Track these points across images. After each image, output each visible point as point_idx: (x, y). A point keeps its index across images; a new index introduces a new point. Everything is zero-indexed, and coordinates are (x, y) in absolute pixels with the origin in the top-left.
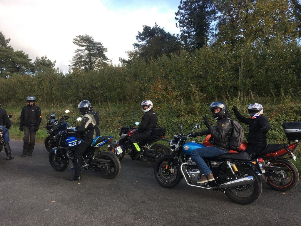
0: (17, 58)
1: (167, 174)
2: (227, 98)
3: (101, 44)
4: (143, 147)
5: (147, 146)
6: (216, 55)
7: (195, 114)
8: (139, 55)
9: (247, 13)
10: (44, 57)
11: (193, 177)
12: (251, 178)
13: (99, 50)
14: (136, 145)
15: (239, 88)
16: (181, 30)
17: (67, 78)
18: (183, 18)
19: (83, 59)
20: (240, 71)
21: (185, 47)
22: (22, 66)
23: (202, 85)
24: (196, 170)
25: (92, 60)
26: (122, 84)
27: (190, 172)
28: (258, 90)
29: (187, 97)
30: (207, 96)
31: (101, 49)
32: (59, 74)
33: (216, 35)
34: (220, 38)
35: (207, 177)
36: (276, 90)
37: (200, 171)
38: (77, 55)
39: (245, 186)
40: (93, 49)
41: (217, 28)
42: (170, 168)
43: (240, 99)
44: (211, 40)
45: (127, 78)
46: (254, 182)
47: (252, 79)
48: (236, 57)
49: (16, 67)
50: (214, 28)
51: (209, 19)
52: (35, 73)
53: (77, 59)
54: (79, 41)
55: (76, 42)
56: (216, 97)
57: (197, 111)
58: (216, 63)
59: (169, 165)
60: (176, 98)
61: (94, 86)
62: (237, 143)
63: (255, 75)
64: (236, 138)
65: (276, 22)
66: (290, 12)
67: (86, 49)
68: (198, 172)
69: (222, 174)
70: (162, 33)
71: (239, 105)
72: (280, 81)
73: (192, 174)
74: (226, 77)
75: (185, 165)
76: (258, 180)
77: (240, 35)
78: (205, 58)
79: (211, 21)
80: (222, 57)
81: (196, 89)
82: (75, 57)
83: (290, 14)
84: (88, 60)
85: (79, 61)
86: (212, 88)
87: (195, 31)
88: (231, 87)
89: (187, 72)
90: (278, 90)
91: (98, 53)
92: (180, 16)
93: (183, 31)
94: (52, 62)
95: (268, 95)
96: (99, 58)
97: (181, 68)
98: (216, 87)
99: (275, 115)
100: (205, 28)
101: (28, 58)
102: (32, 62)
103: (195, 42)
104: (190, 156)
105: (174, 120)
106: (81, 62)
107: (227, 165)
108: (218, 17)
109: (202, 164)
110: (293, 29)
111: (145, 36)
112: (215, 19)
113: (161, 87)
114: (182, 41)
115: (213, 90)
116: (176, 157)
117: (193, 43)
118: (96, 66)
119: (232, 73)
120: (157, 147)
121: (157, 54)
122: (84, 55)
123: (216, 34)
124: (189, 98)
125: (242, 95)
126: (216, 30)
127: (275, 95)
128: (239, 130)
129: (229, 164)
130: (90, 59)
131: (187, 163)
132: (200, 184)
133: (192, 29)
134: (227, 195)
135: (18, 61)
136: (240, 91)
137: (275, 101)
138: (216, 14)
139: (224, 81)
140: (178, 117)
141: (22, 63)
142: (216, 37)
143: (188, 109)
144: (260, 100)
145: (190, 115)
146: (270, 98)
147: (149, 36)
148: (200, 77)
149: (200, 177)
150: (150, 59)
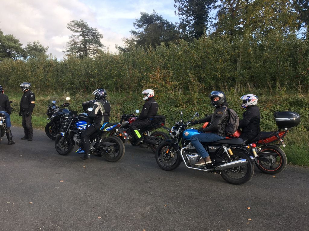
0: (8, 43)
1: (168, 158)
2: (225, 89)
3: (97, 30)
4: (143, 134)
5: (147, 133)
6: (215, 45)
7: (193, 104)
8: (136, 43)
9: (247, 3)
10: (36, 42)
11: (192, 160)
12: (244, 161)
13: (94, 36)
14: (137, 132)
15: (237, 80)
16: (179, 18)
17: (61, 65)
18: (183, 6)
19: (78, 46)
20: (238, 62)
21: (183, 36)
22: (13, 51)
23: (201, 75)
24: (195, 154)
25: (87, 47)
26: (119, 72)
27: (189, 156)
28: (255, 82)
29: (186, 87)
30: (205, 87)
31: (97, 36)
32: (53, 61)
33: (215, 25)
34: (219, 28)
35: (205, 160)
36: (273, 82)
37: (199, 155)
38: (71, 41)
39: (239, 168)
40: (88, 35)
41: (217, 17)
42: (171, 152)
43: (237, 90)
44: (210, 30)
45: (125, 67)
46: (247, 164)
47: (249, 71)
48: (234, 48)
49: (6, 51)
50: (213, 17)
51: (209, 7)
52: (26, 58)
53: (71, 45)
54: (73, 26)
55: (70, 27)
56: (214, 88)
57: (195, 101)
58: (215, 53)
59: (170, 150)
60: (175, 88)
61: (91, 73)
62: (233, 130)
63: (252, 66)
64: (232, 125)
65: (275, 12)
66: (290, 3)
67: (81, 35)
68: (197, 155)
69: (219, 158)
70: (160, 20)
71: (236, 95)
72: (277, 73)
73: (191, 157)
74: (225, 68)
75: (185, 150)
76: (251, 163)
77: (239, 26)
78: (204, 48)
79: (211, 10)
80: (221, 48)
81: (195, 79)
82: (69, 43)
83: (290, 5)
84: (82, 46)
85: (73, 47)
86: (210, 78)
87: (194, 19)
88: (229, 78)
89: (186, 61)
90: (275, 82)
91: (93, 40)
92: (179, 4)
93: (182, 19)
94: (44, 47)
95: (264, 87)
96: (95, 45)
97: (179, 58)
98: (214, 78)
99: (270, 106)
100: (205, 17)
101: (19, 43)
102: (24, 47)
103: (194, 31)
104: (190, 141)
105: (173, 109)
106: (75, 48)
107: (224, 150)
108: (217, 6)
109: (200, 148)
110: (293, 21)
111: (142, 23)
112: (215, 8)
113: (160, 76)
114: (180, 29)
115: (211, 81)
116: (176, 143)
117: (191, 32)
118: (91, 53)
119: (230, 64)
120: (157, 134)
121: (155, 42)
122: (79, 41)
123: (215, 23)
124: (187, 88)
125: (239, 86)
126: (215, 19)
127: (271, 86)
128: (236, 117)
129: (225, 148)
130: (85, 45)
131: (186, 148)
132: (198, 166)
133: (191, 17)
134: (222, 177)
135: (8, 46)
136: (238, 82)
137: (271, 93)
138: (215, 2)
139: (222, 72)
140: (177, 106)
141: (13, 48)
142: (215, 26)
143: (186, 99)
144: (256, 91)
145: (188, 104)
146: (266, 90)
147: (146, 23)
148: (199, 67)
149: (198, 160)
150: (148, 48)
